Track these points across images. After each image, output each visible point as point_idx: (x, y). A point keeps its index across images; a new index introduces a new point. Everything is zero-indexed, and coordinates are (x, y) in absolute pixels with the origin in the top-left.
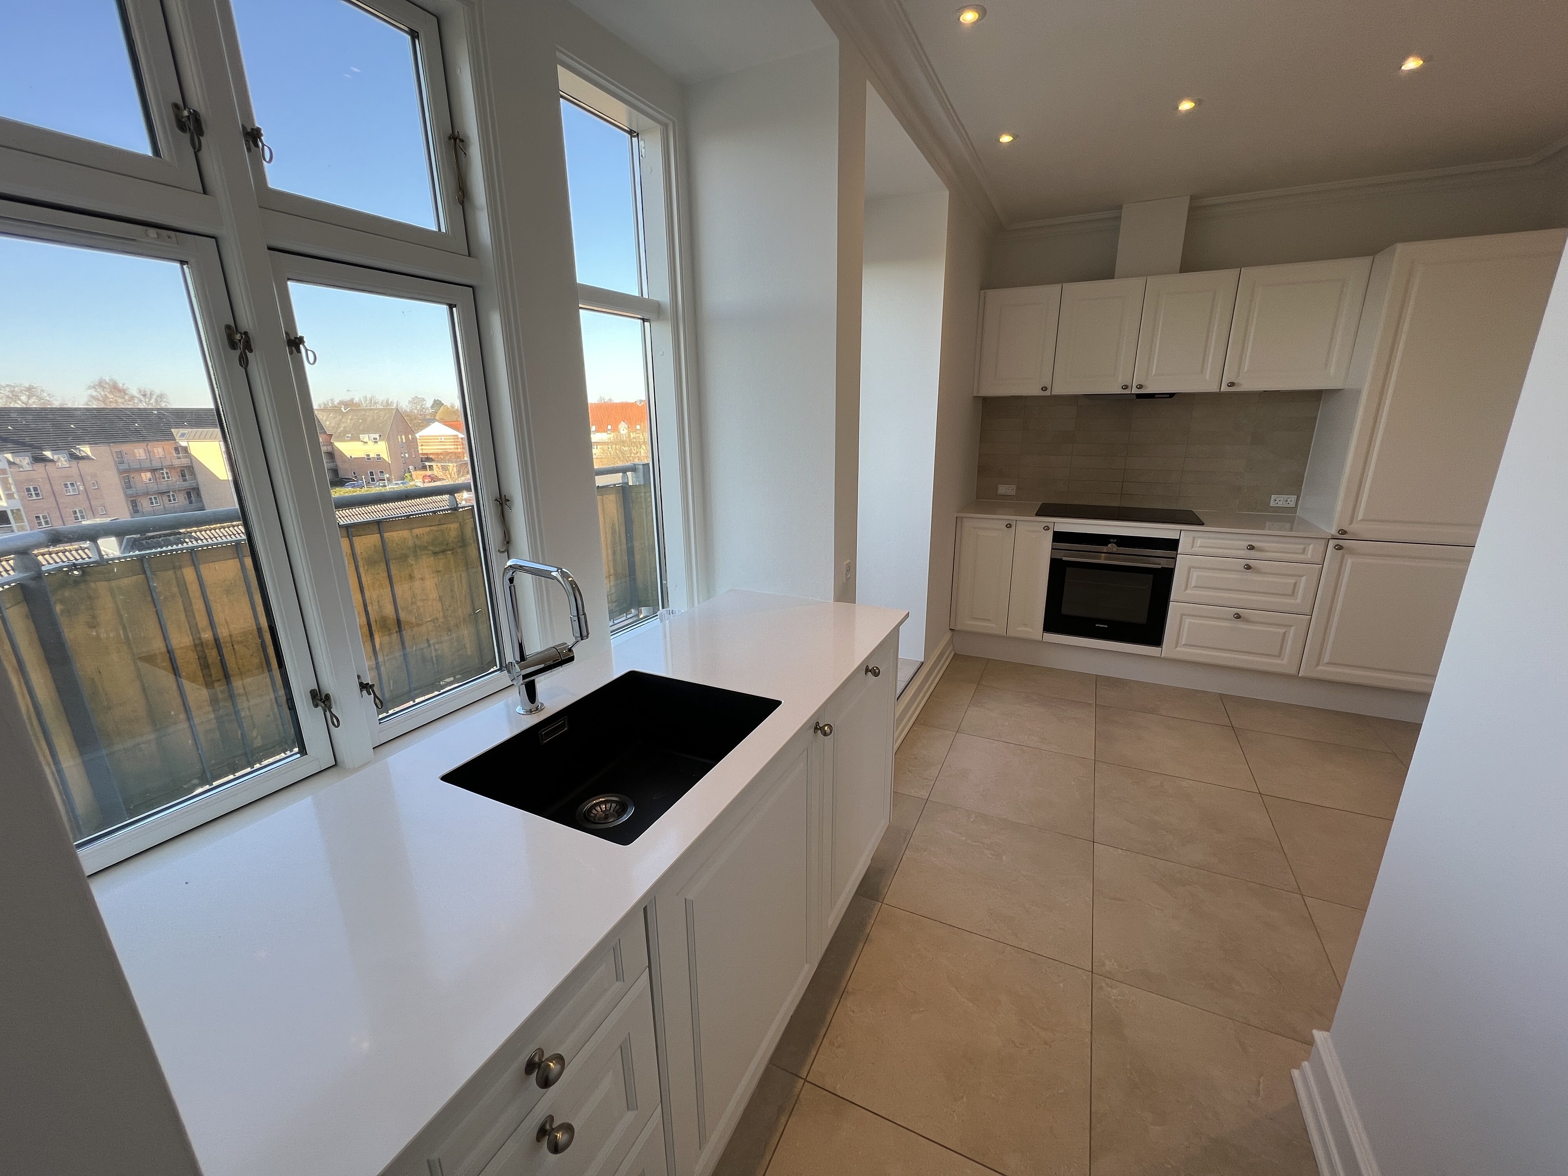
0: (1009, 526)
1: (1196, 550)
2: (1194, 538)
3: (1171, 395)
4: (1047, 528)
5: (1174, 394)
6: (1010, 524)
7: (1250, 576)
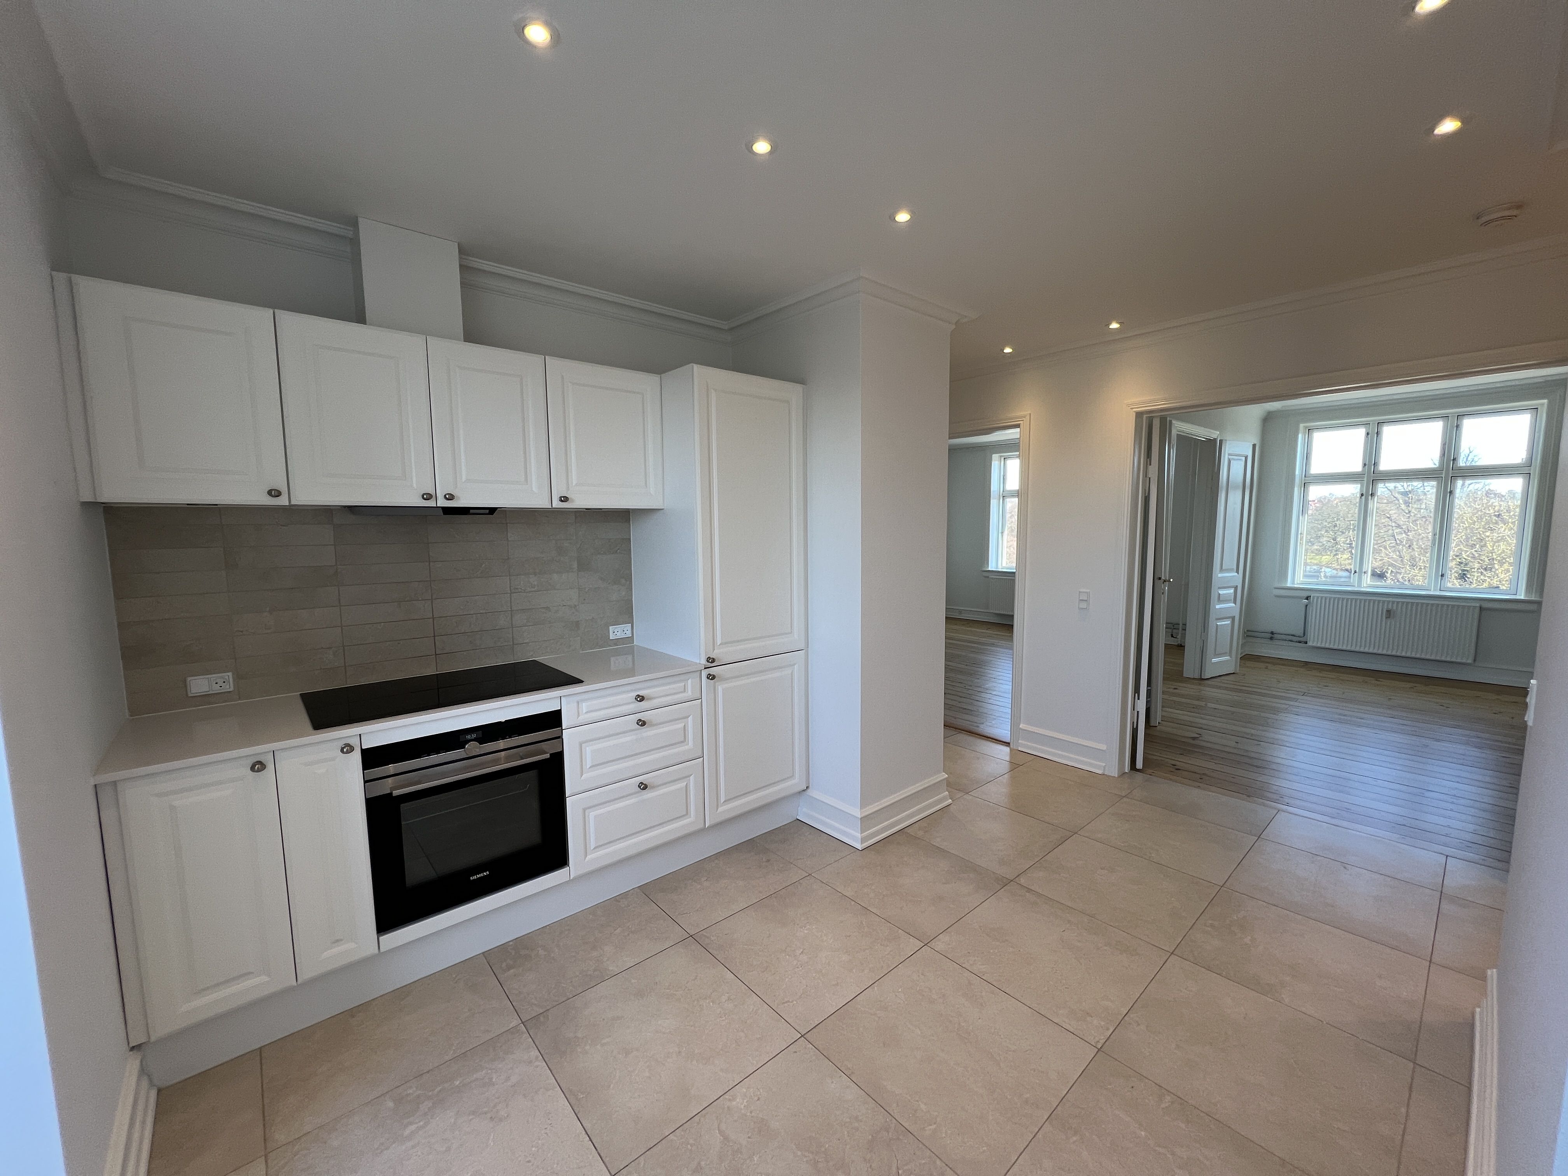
0: (258, 766)
1: (583, 718)
2: (578, 703)
3: (492, 511)
4: (347, 749)
5: (496, 509)
6: (260, 763)
7: (646, 732)
